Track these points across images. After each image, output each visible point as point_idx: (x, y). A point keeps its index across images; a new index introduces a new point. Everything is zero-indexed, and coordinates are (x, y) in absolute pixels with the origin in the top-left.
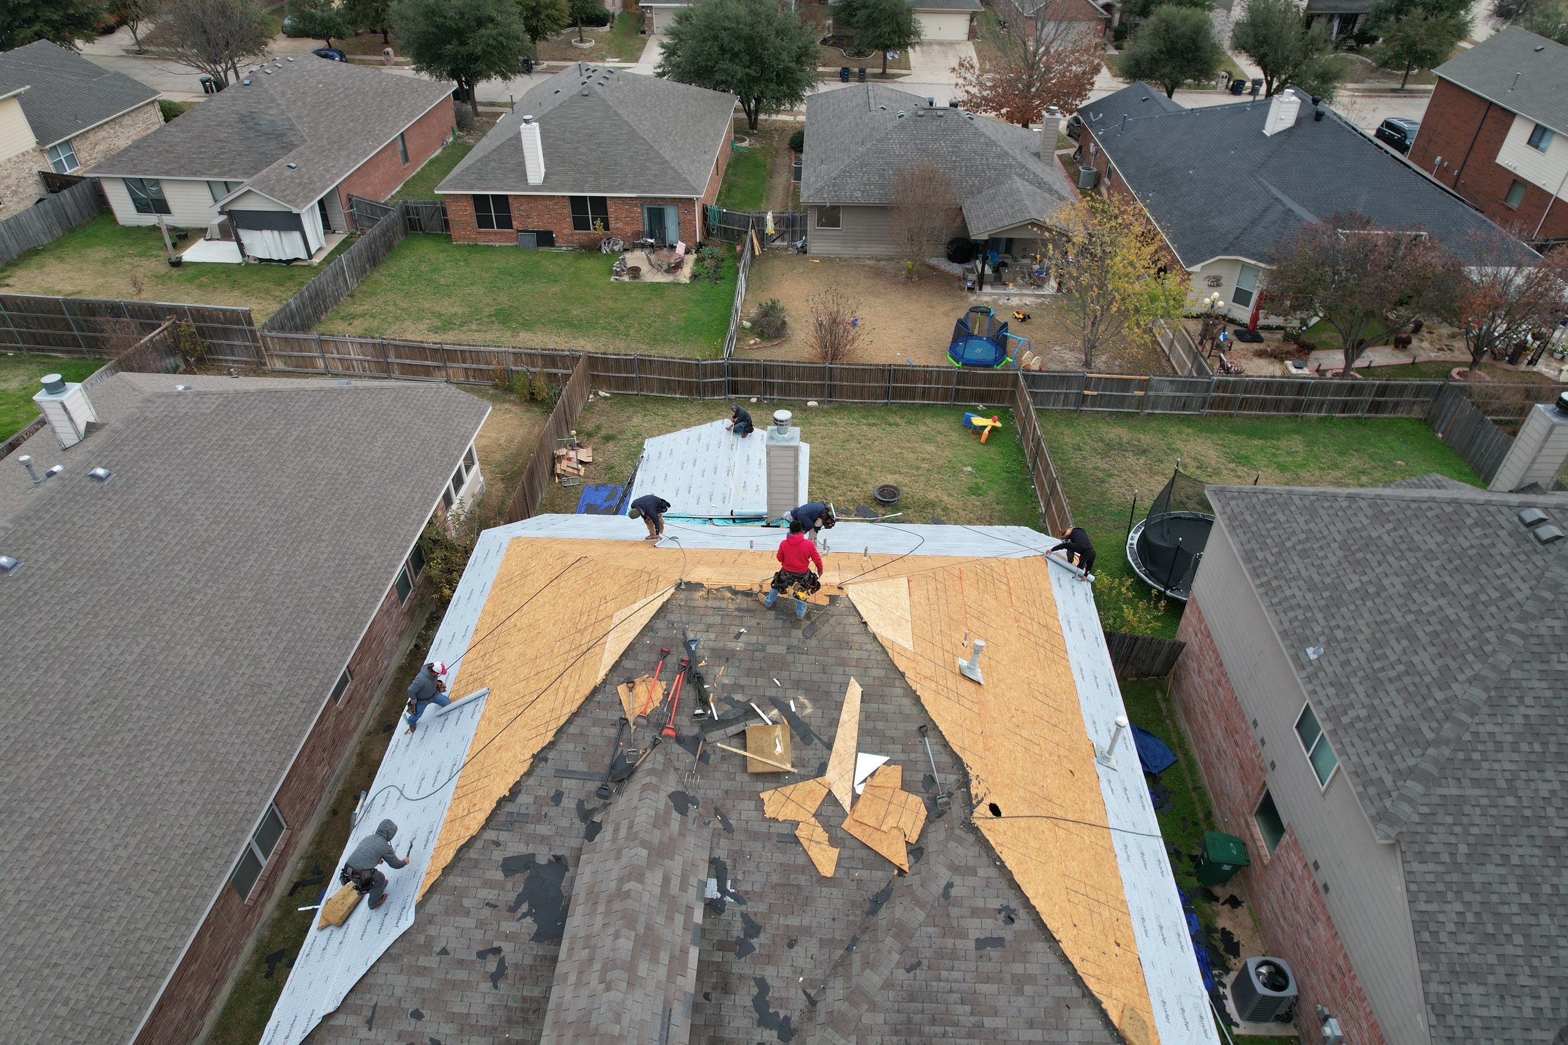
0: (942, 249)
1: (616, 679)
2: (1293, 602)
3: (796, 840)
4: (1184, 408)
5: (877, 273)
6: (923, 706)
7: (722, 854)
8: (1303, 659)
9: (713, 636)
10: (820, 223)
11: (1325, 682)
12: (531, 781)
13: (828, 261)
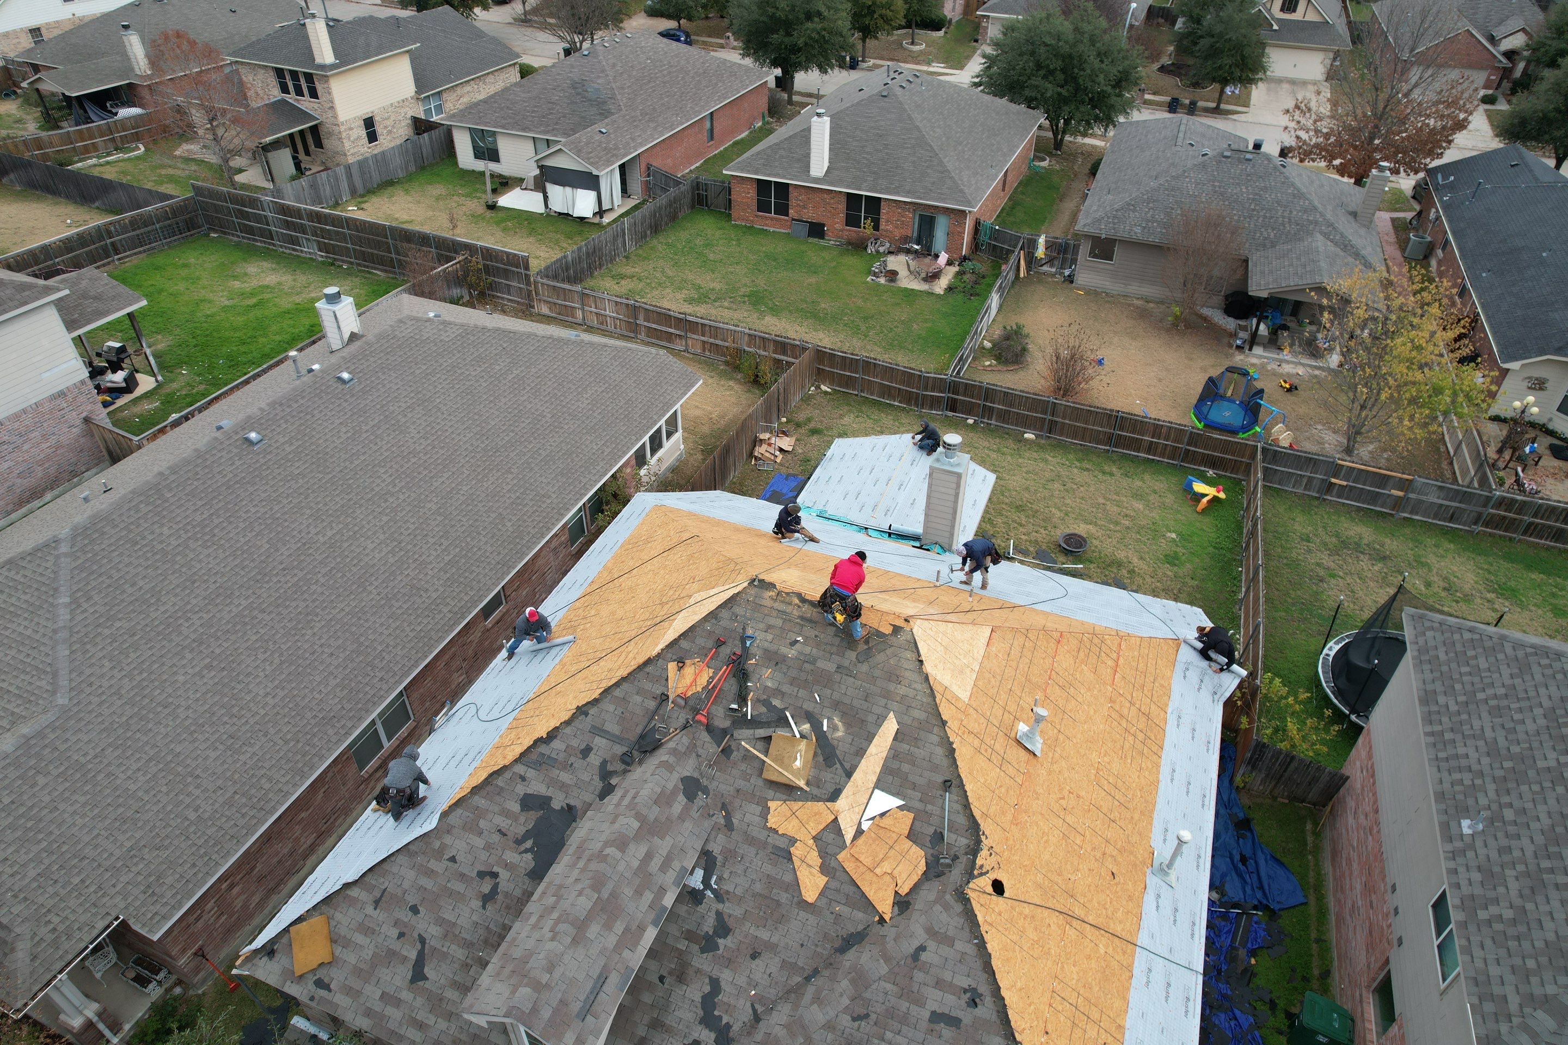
0: (1218, 299)
1: (670, 655)
2: (1464, 762)
3: (789, 857)
4: (1451, 519)
5: (1142, 314)
6: (955, 760)
7: (716, 848)
8: (1454, 831)
9: (770, 637)
10: (1093, 254)
11: (1473, 864)
12: (568, 730)
13: (1093, 294)
